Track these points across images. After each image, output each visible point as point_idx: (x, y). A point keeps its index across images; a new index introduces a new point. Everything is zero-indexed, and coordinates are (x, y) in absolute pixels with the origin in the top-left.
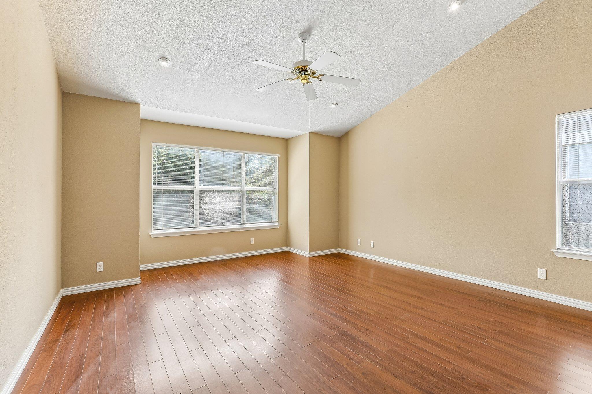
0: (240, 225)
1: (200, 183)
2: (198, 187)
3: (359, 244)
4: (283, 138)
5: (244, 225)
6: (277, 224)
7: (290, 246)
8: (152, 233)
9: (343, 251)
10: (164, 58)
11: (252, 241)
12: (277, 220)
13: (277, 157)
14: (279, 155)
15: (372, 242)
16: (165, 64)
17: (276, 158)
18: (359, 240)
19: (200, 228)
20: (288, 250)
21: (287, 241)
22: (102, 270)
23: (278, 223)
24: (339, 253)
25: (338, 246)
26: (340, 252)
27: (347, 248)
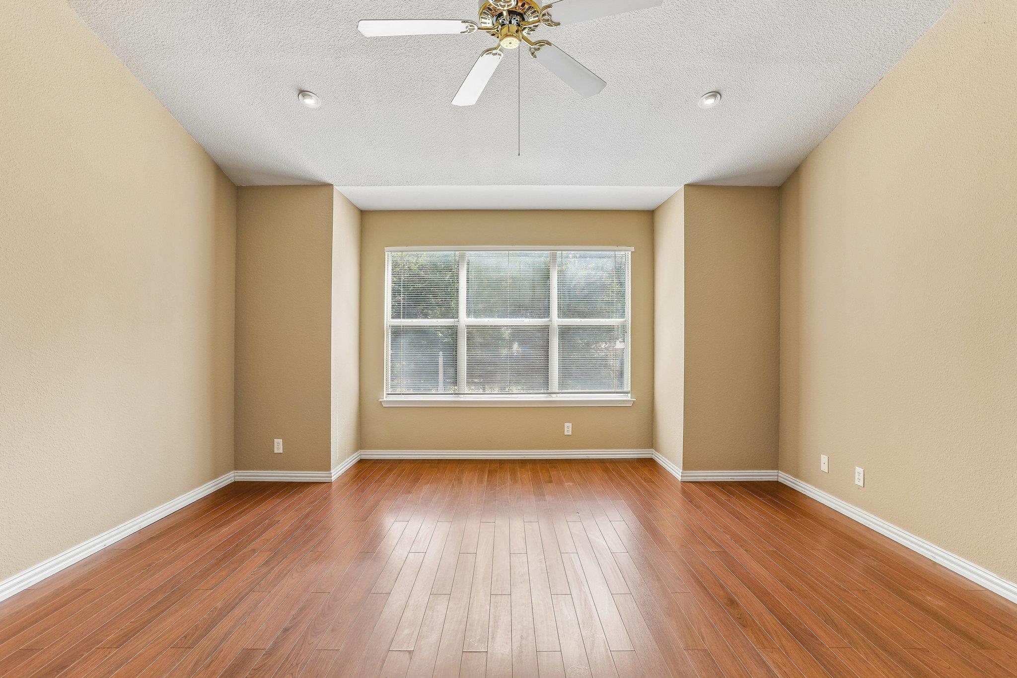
0: (547, 395)
1: (468, 315)
2: (464, 320)
3: (824, 468)
4: (642, 209)
5: (555, 395)
6: (628, 397)
7: (656, 450)
8: (385, 399)
9: (785, 478)
10: (303, 92)
11: (568, 429)
12: (629, 389)
13: (630, 253)
14: (633, 249)
15: (859, 470)
16: (310, 102)
17: (626, 255)
18: (824, 459)
19: (465, 395)
20: (653, 457)
21: (651, 438)
22: (281, 451)
23: (629, 395)
24: (777, 482)
25: (775, 465)
26: (781, 480)
27: (797, 475)
